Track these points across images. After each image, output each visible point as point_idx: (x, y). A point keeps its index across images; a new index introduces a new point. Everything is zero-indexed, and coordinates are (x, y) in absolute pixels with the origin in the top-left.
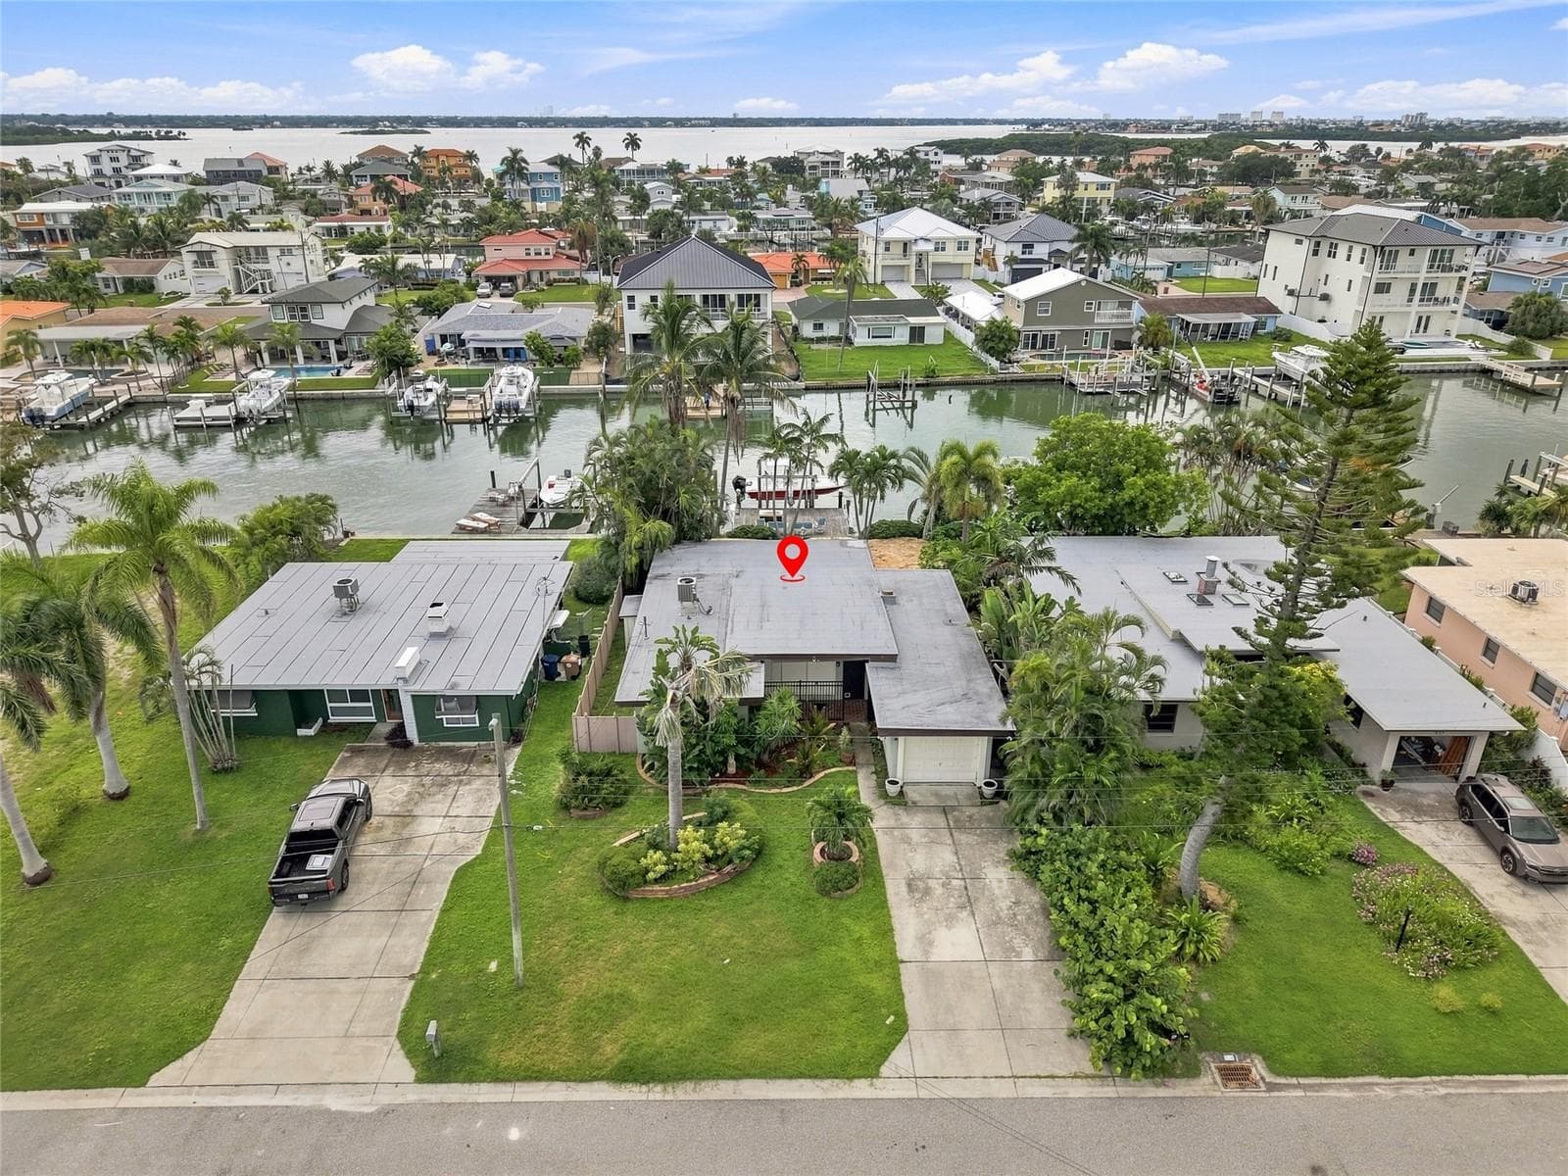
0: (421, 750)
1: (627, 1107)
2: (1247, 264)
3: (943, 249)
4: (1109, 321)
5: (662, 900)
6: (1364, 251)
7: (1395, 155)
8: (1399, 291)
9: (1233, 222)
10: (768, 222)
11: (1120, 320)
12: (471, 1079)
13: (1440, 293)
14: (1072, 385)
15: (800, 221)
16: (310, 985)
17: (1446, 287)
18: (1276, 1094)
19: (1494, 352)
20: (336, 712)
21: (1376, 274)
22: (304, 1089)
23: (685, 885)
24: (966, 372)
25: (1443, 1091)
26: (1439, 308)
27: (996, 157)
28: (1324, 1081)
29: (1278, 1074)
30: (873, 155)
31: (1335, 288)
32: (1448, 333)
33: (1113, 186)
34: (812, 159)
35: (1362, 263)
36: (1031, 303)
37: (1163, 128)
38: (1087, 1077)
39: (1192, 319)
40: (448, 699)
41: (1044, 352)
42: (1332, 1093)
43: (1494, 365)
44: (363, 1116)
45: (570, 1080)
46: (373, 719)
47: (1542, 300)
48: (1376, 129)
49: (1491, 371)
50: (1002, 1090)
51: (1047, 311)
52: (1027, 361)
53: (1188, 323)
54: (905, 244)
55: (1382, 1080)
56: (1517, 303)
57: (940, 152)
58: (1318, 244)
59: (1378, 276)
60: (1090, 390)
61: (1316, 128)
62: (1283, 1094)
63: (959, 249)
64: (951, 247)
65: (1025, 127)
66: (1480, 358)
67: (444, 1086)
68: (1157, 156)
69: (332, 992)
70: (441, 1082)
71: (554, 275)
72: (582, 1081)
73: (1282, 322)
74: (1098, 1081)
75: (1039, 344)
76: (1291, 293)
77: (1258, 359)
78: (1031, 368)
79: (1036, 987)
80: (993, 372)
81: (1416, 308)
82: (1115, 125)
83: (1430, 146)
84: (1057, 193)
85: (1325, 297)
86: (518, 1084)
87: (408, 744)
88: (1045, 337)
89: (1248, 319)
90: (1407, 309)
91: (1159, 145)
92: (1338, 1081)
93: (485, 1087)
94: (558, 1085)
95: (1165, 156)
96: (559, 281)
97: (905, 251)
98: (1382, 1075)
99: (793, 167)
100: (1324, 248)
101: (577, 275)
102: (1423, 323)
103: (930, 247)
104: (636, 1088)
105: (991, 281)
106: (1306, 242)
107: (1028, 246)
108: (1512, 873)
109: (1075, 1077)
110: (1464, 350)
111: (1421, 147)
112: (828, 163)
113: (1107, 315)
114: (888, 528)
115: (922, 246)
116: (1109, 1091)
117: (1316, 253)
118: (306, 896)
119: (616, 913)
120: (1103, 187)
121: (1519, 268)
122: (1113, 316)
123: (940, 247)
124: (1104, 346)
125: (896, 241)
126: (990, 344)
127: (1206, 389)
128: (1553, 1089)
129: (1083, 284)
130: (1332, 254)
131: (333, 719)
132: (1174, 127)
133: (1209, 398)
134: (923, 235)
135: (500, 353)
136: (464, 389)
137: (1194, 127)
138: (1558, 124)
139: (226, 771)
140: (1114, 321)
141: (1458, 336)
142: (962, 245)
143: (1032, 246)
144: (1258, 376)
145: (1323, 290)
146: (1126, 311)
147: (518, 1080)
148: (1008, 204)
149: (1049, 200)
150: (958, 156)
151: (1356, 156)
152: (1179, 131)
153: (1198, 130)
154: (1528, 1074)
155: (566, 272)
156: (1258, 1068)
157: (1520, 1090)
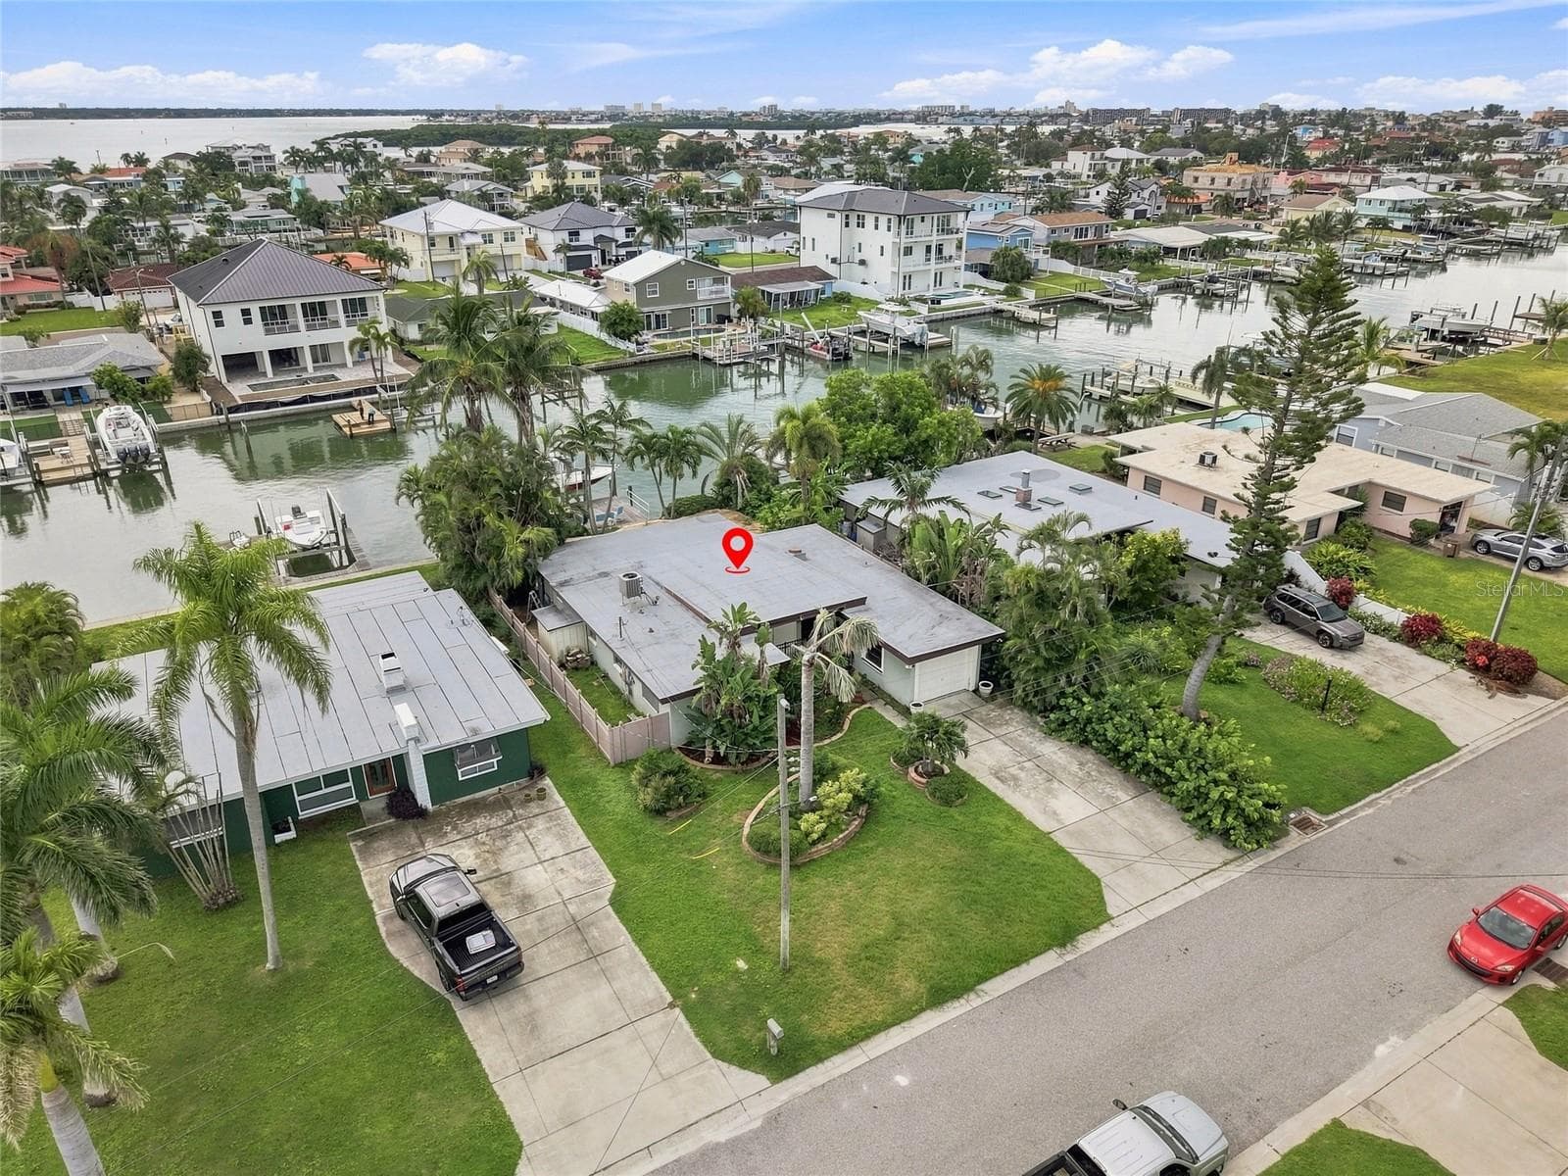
0: (436, 814)
1: (968, 1020)
2: (762, 240)
3: (513, 239)
4: (708, 297)
5: (828, 855)
6: (889, 220)
7: (791, 140)
8: (919, 253)
9: (710, 204)
10: (242, 225)
11: (719, 296)
12: (820, 1059)
13: (946, 253)
14: (706, 360)
15: (279, 222)
16: (577, 1054)
17: (949, 250)
18: (1336, 827)
19: (997, 297)
20: (306, 805)
21: (903, 240)
22: (675, 1138)
23: (841, 836)
24: (606, 357)
25: (1410, 789)
26: (948, 265)
27: (443, 149)
28: (1353, 807)
29: (1328, 814)
30: (313, 148)
31: (870, 253)
32: (956, 285)
33: (597, 174)
34: (239, 153)
35: (889, 230)
36: (640, 285)
37: (563, 119)
38: (1232, 861)
39: (773, 289)
40: (465, 747)
41: (659, 332)
42: (1362, 814)
43: (1000, 306)
44: (755, 1132)
45: (902, 1021)
46: (353, 800)
47: (1013, 252)
48: (744, 119)
49: (1002, 311)
50: (1193, 892)
51: (655, 292)
52: (652, 342)
53: (770, 294)
54: (451, 239)
55: (1378, 795)
56: (996, 256)
57: (380, 144)
58: (847, 217)
59: (905, 241)
60: (728, 362)
61: (699, 119)
62: (1339, 825)
63: (506, 240)
64: (498, 238)
65: (424, 117)
66: (991, 302)
67: (801, 1075)
68: (600, 145)
69: (607, 1051)
70: (797, 1073)
71: (22, 301)
72: (911, 1018)
73: (838, 287)
74: (1240, 861)
75: (653, 325)
76: (834, 261)
77: (836, 320)
78: (663, 347)
79: (1149, 816)
80: (632, 355)
81: (933, 266)
82: (515, 116)
83: (813, 133)
84: (548, 182)
85: (863, 262)
86: (862, 1044)
87: (422, 813)
88: (657, 316)
89: (814, 286)
90: (928, 267)
91: (597, 134)
92: (1359, 804)
93: (838, 1059)
94: (895, 1030)
95: (607, 145)
96: (33, 306)
97: (452, 245)
98: (1376, 792)
99: (219, 163)
100: (853, 221)
101: (57, 297)
102: (938, 279)
103: (478, 239)
104: (956, 1004)
105: (545, 271)
106: (838, 215)
107: (574, 234)
108: (1331, 647)
109: (1226, 864)
110: (976, 297)
111: (806, 135)
112: (260, 158)
113: (706, 291)
114: (691, 504)
115: (469, 240)
116: (1251, 864)
117: (847, 225)
118: (495, 978)
119: (802, 881)
120: (589, 174)
121: (985, 228)
122: (712, 292)
123: (488, 239)
124: (709, 321)
125: (441, 236)
126: (620, 328)
127: (821, 349)
128: (1456, 765)
129: (683, 263)
130: (861, 225)
131: (303, 815)
132: (574, 118)
133: (829, 357)
134: (469, 229)
135: (49, 397)
136: (46, 443)
137: (593, 117)
138: (878, 114)
139: (229, 904)
140: (714, 296)
141: (965, 287)
142: (509, 237)
143: (577, 234)
144: (855, 334)
145: (858, 257)
146: (720, 287)
147: (862, 1040)
148: (501, 195)
149: (539, 190)
150: (397, 149)
151: (760, 143)
152: (580, 121)
153: (596, 121)
154: (1437, 762)
155: (40, 296)
156: (1314, 816)
157: (1441, 773)
